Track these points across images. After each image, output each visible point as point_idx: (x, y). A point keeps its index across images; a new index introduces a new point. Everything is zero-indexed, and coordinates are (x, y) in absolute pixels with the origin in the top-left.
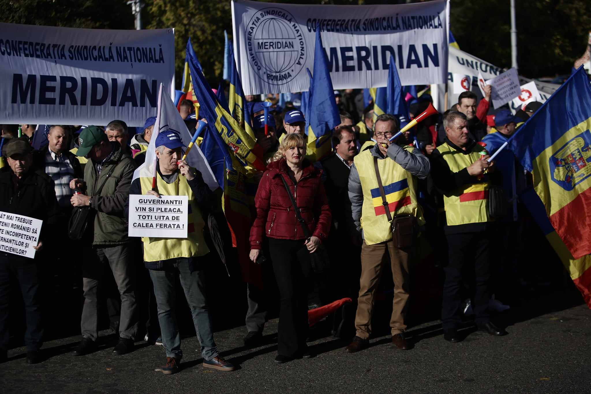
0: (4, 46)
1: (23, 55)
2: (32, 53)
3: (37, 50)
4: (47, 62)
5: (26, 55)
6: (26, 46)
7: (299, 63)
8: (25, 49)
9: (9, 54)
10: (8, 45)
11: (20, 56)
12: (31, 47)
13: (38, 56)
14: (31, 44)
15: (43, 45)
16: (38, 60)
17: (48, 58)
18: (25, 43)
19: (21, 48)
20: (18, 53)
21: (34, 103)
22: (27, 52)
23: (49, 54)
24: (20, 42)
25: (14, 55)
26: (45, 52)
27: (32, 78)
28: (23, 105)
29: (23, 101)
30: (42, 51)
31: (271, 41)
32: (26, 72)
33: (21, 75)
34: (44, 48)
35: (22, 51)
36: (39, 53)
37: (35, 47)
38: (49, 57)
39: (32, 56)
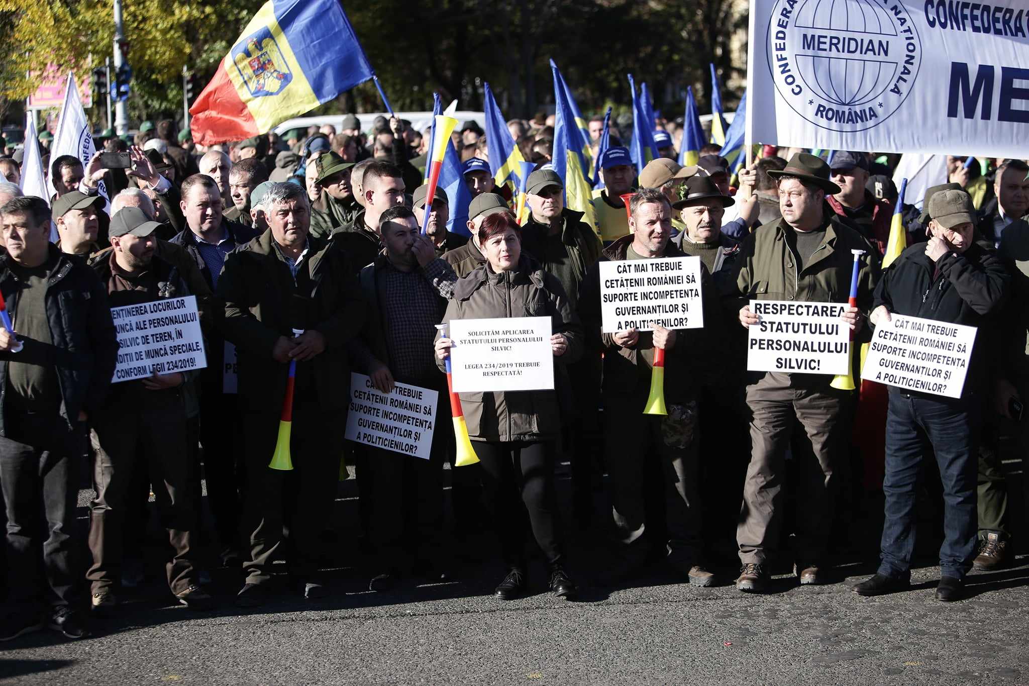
0: (935, 9)
1: (969, 29)
2: (986, 25)
3: (996, 20)
4: (1015, 43)
5: (976, 29)
6: (977, 12)
7: (896, 90)
8: (974, 18)
9: (944, 26)
10: (941, 8)
11: (964, 29)
12: (985, 13)
13: (998, 32)
14: (987, 8)
15: (1011, 11)
16: (998, 38)
17: (1017, 35)
18: (976, 7)
19: (966, 15)
20: (961, 26)
21: (989, 119)
22: (978, 23)
23: (1019, 29)
24: (965, 5)
25: (952, 28)
26: (1012, 24)
27: (986, 72)
28: (969, 120)
29: (969, 114)
30: (1006, 22)
31: (834, 34)
32: (975, 60)
33: (965, 66)
34: (1010, 17)
35: (968, 22)
36: (999, 26)
37: (994, 14)
38: (1020, 34)
39: (987, 31)
